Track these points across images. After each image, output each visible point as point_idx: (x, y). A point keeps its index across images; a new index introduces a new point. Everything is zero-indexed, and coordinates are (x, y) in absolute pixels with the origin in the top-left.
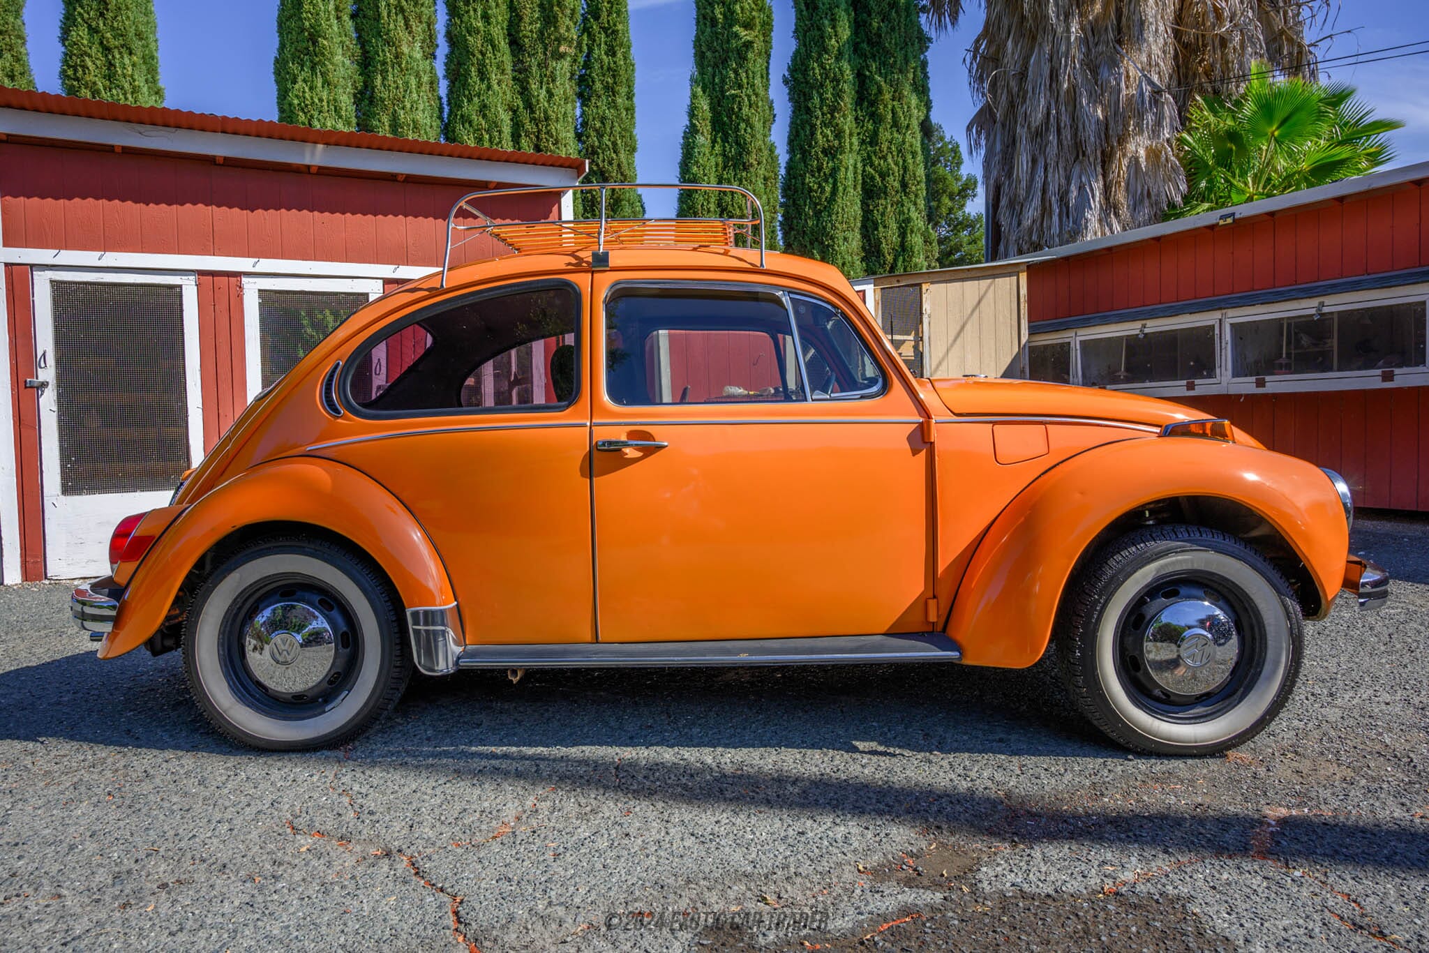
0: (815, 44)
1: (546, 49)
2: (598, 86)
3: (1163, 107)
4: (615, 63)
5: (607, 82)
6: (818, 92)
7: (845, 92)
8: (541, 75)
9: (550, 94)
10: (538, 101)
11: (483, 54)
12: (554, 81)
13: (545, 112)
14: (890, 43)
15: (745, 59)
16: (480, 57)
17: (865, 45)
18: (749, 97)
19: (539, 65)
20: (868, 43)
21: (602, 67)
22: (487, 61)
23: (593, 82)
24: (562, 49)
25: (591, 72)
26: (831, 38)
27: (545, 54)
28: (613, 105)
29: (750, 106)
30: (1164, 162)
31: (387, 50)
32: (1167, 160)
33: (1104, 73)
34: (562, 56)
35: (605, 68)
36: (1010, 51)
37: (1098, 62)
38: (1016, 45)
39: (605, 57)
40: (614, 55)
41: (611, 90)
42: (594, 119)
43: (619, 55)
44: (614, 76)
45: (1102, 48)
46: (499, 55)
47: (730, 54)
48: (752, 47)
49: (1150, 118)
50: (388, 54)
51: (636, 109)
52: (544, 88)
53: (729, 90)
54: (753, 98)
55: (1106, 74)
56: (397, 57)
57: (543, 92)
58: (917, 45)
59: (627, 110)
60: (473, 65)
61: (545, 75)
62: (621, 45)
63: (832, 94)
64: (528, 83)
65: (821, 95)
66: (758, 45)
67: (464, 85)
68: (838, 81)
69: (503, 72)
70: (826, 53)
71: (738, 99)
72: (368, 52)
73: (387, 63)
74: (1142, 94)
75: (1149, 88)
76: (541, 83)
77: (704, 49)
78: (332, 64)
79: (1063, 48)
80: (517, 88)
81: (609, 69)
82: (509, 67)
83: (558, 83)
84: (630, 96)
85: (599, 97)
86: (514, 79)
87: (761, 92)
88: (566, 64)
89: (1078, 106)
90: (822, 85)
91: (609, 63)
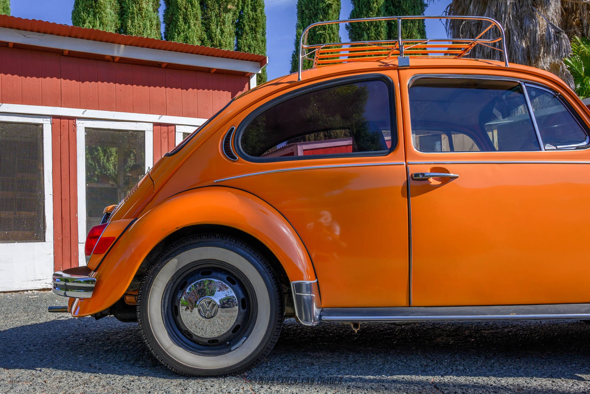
0: (365, 7)
1: (220, 7)
2: (247, 28)
3: (562, 41)
4: (256, 15)
5: (252, 26)
6: (367, 33)
7: (382, 33)
8: (217, 21)
9: (222, 32)
10: (215, 35)
11: (186, 9)
12: (224, 24)
13: (220, 41)
14: (406, 6)
15: (327, 14)
16: (185, 11)
17: (392, 7)
18: (329, 35)
19: (216, 15)
20: (393, 6)
21: (249, 18)
22: (188, 13)
23: (244, 26)
24: (229, 7)
25: (243, 20)
26: (374, 3)
27: (219, 10)
28: (255, 39)
29: (330, 40)
30: (562, 72)
31: (134, 6)
32: (563, 71)
33: (527, 22)
34: (229, 11)
35: (251, 18)
36: (472, 11)
37: (522, 16)
38: (475, 8)
39: (250, 12)
40: (256, 11)
41: (254, 30)
42: (244, 46)
43: (258, 11)
44: (255, 23)
45: (525, 8)
46: (195, 9)
47: (319, 11)
48: (331, 7)
49: (554, 47)
50: (135, 8)
51: (267, 42)
52: (219, 28)
53: (318, 31)
54: (332, 35)
55: (527, 23)
56: (140, 10)
57: (218, 31)
58: (420, 8)
59: (262, 41)
60: (180, 15)
61: (219, 21)
62: (260, 5)
63: (375, 34)
64: (210, 25)
65: (368, 34)
66: (334, 6)
67: (175, 26)
68: (378, 27)
69: (197, 20)
70: (371, 11)
71: (323, 36)
72: (123, 8)
73: (134, 13)
74: (549, 33)
75: (553, 30)
76: (217, 25)
77: (304, 8)
78: (105, 13)
79: (503, 9)
80: (204, 28)
81: (253, 19)
82: (200, 17)
83: (226, 26)
84: (263, 34)
85: (247, 34)
86: (202, 23)
87: (336, 31)
88: (230, 15)
89: (511, 41)
90: (369, 29)
91: (253, 15)
